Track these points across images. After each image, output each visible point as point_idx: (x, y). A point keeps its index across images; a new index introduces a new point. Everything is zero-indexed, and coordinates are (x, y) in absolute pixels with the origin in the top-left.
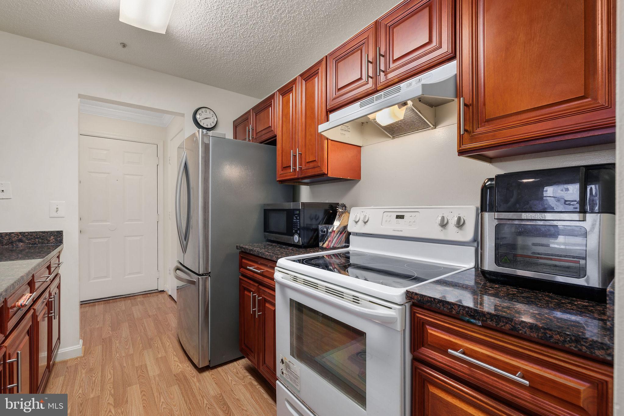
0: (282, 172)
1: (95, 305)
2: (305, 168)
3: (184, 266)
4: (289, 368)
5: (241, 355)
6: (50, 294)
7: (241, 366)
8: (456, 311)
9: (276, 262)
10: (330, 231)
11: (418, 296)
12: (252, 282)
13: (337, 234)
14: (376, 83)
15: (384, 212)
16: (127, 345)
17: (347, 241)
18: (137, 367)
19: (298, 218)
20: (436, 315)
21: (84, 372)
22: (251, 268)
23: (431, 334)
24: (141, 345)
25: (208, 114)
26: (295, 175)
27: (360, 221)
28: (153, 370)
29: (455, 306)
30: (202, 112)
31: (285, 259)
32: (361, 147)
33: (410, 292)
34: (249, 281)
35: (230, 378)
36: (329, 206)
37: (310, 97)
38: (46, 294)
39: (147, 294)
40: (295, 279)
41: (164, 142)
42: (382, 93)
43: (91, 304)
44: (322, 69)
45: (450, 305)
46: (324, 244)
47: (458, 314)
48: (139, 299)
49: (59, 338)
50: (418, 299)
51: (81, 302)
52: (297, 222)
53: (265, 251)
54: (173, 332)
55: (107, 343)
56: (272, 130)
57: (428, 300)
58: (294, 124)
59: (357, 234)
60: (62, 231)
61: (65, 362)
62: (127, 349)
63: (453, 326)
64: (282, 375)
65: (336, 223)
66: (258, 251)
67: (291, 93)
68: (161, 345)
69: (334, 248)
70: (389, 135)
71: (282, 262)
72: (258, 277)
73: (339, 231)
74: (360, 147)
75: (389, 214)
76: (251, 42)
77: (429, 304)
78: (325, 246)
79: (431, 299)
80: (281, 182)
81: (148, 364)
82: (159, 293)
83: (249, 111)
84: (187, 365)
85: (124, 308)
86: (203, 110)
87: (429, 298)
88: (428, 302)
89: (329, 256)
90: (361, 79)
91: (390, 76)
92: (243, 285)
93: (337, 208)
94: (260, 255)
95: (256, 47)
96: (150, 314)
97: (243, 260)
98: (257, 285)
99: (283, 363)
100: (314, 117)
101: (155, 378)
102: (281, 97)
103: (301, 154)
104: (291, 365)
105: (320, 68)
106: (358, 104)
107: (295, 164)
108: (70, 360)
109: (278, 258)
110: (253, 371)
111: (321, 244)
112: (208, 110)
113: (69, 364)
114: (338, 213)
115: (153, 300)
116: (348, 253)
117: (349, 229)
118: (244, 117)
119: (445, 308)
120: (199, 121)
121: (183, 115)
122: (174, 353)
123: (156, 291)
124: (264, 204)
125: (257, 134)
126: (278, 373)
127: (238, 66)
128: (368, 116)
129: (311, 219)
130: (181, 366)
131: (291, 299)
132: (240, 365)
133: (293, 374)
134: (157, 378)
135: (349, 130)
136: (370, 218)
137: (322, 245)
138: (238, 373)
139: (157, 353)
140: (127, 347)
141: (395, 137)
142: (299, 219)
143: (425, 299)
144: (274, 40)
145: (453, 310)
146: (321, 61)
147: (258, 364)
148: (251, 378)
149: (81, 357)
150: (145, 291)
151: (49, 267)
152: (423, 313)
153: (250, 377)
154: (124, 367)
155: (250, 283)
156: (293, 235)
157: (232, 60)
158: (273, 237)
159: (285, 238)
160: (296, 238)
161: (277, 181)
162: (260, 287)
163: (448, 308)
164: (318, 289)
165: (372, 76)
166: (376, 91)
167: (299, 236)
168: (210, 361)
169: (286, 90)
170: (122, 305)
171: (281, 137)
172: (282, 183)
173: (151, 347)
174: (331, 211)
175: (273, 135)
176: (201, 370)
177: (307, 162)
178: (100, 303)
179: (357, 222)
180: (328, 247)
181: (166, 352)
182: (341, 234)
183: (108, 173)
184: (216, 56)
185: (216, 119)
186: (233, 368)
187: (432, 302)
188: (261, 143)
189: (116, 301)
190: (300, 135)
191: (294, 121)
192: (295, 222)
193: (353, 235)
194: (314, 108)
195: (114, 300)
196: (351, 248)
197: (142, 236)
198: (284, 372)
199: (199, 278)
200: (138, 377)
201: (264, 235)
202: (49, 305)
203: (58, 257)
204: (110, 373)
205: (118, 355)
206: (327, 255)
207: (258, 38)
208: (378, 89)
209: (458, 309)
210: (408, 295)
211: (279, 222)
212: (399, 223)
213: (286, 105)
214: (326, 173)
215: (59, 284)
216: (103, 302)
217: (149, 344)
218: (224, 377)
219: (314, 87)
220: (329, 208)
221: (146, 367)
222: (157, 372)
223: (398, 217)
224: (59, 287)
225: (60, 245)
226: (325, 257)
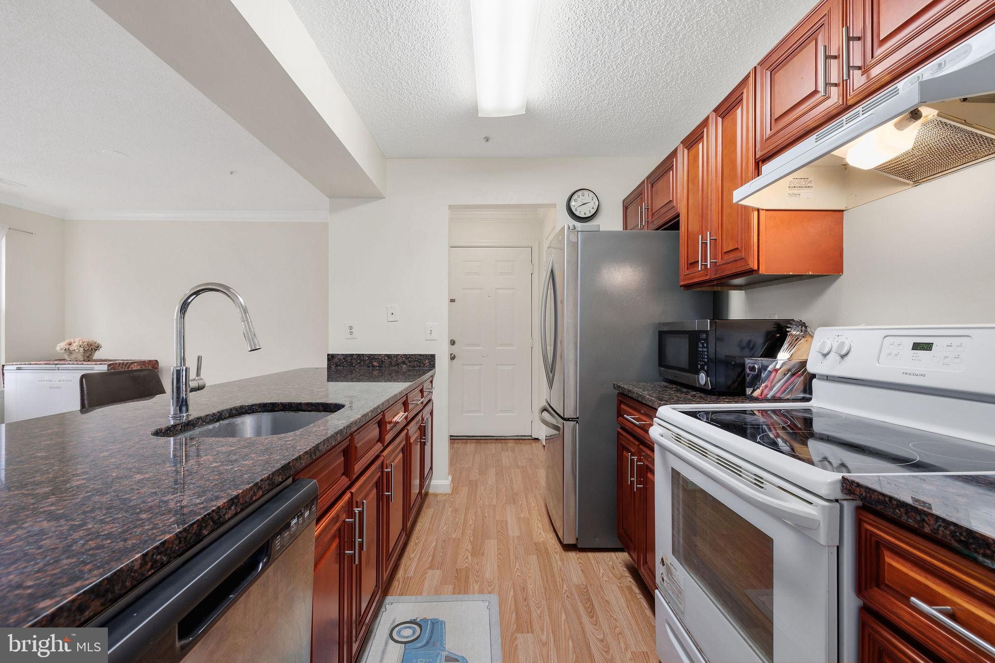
0: (687, 272)
1: (466, 443)
2: (721, 263)
3: (551, 407)
4: (671, 574)
5: (619, 545)
6: (423, 419)
7: (620, 560)
8: (932, 528)
9: (657, 410)
10: (770, 368)
11: (862, 490)
12: (631, 439)
13: (785, 375)
14: (844, 95)
15: (885, 337)
16: (491, 494)
17: (808, 389)
18: (497, 521)
19: (705, 345)
20: (899, 532)
21: (450, 510)
22: (629, 417)
23: (890, 565)
24: (505, 497)
25: (587, 197)
26: (707, 275)
27: (832, 354)
28: (513, 530)
29: (929, 517)
30: (579, 196)
31: (670, 407)
32: (843, 211)
33: (848, 480)
34: (628, 437)
35: (602, 571)
36: (775, 324)
37: (729, 142)
38: (419, 417)
39: (520, 440)
40: (678, 439)
41: (539, 242)
42: (860, 109)
43: (464, 441)
44: (748, 91)
45: (920, 515)
46: (754, 390)
47: (935, 533)
48: (511, 444)
49: (431, 468)
50: (862, 495)
51: (451, 436)
52: (704, 351)
53: (648, 395)
54: (541, 492)
55: (473, 486)
56: (674, 207)
57: (879, 499)
58: (705, 192)
59: (827, 378)
60: (434, 355)
61: (436, 495)
62: (490, 498)
63: (931, 558)
64: (662, 582)
65: (783, 356)
66: (637, 393)
67: (701, 143)
68: (525, 503)
69: (775, 399)
70: (901, 179)
71: (665, 411)
72: (638, 432)
73: (789, 370)
74: (841, 213)
75: (897, 340)
76: (635, 83)
77: (882, 507)
78: (756, 393)
79: (885, 499)
80: (687, 287)
81: (509, 520)
82: (533, 441)
83: (643, 182)
84: (551, 536)
85: (493, 452)
86: (580, 193)
87: (880, 497)
88: (878, 502)
89: (764, 412)
90: (816, 92)
91: (875, 72)
92: (621, 441)
93: (788, 329)
94: (640, 399)
95: (645, 86)
96: (520, 464)
97: (623, 406)
98: (637, 443)
99: (663, 565)
100: (735, 176)
101: (513, 539)
102: (686, 151)
103: (716, 239)
104: (673, 570)
105: (745, 91)
106: (812, 138)
107: (704, 258)
108: (440, 494)
109: (660, 405)
110: (634, 572)
111: (749, 391)
112: (585, 192)
113: (439, 498)
114: (788, 339)
115: (526, 448)
116: (808, 411)
117: (811, 368)
118: (636, 192)
119: (911, 519)
120: (574, 210)
121: (554, 205)
122: (539, 517)
123: (529, 438)
124: (659, 323)
125: (653, 214)
126: (658, 580)
127: (624, 121)
128: (833, 153)
129: (743, 348)
130: (544, 535)
131: (673, 469)
132: (619, 558)
133: (676, 584)
134: (516, 540)
135: (809, 185)
136: (852, 348)
137: (752, 393)
138: (613, 568)
139: (521, 512)
140: (491, 496)
141: (920, 181)
142: (707, 347)
143: (873, 497)
144: (671, 67)
145: (926, 525)
146: (747, 78)
147: (638, 560)
148: (632, 581)
149: (449, 495)
150: (518, 436)
151: (422, 391)
152: (875, 524)
153: (630, 579)
154: (486, 517)
155: (629, 440)
156: (697, 372)
157: (613, 115)
158: (671, 374)
159: (686, 377)
160: (703, 378)
161: (681, 286)
162: (641, 447)
163: (915, 520)
164: (707, 457)
165: (837, 83)
166: (845, 108)
167: (707, 375)
168: (577, 539)
169: (693, 140)
170: (492, 447)
171: (686, 215)
172: (688, 289)
173: (514, 503)
174: (778, 335)
175: (675, 213)
176: (568, 548)
177: (725, 253)
178: (473, 441)
179: (825, 355)
180: (760, 397)
181: (530, 513)
182: (793, 375)
183: (481, 289)
184: (590, 117)
185: (597, 203)
186: (608, 559)
187: (887, 504)
188: (657, 229)
189: (487, 443)
190: (714, 208)
191: (705, 188)
192: (700, 351)
193: (819, 379)
194: (736, 160)
195: (486, 441)
196: (815, 404)
197: (514, 365)
198: (665, 578)
199: (563, 423)
200: (497, 533)
201: (659, 370)
202: (422, 430)
203: (431, 382)
204: (472, 519)
205: (481, 502)
206: (758, 410)
207: (645, 73)
208: (850, 103)
209: (935, 524)
210: (844, 485)
211: (679, 351)
212: (918, 358)
213: (693, 162)
214: (756, 268)
215: (432, 410)
216: (474, 441)
217: (513, 499)
218: (594, 566)
219: (735, 124)
220: (775, 329)
221: (507, 524)
222: (517, 534)
223: (917, 346)
224: (431, 414)
225: (431, 370)
226: (756, 413)
